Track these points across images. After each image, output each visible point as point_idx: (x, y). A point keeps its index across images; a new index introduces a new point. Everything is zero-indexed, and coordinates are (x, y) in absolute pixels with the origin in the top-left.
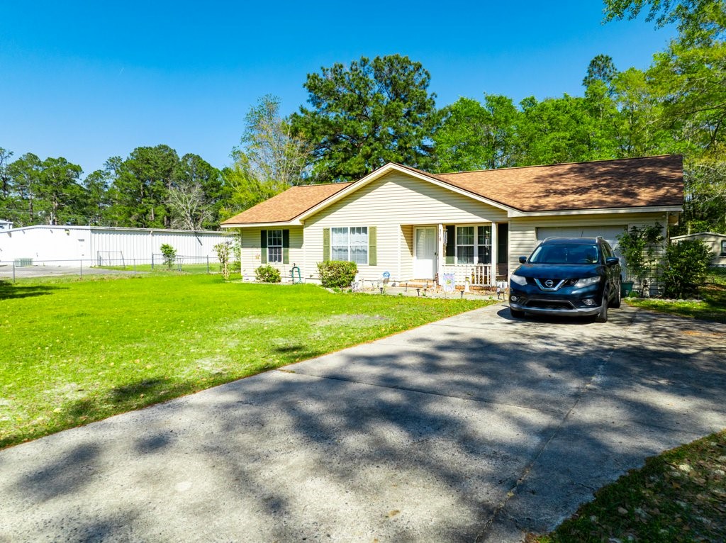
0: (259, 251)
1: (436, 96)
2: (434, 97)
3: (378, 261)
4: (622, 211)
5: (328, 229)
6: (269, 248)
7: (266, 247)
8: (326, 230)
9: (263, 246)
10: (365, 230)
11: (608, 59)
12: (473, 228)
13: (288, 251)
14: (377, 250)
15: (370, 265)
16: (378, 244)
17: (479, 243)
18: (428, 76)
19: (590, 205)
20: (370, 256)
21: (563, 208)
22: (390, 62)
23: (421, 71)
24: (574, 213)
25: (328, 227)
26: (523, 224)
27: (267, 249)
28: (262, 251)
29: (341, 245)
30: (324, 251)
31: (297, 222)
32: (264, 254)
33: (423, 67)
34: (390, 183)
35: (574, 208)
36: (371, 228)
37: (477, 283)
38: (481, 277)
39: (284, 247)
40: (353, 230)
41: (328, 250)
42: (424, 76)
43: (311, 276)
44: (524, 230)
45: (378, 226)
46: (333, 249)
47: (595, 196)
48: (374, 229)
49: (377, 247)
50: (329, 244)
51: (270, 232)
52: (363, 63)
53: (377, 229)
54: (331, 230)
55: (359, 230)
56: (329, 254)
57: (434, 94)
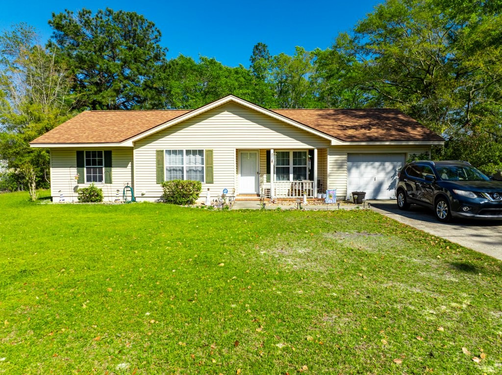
0: (74, 171)
1: (168, 51)
2: (166, 51)
3: (214, 180)
5: (162, 151)
6: (87, 168)
7: (83, 167)
8: (160, 153)
9: (80, 165)
10: (201, 152)
11: (264, 46)
12: (289, 153)
13: (111, 170)
14: (214, 170)
15: (206, 183)
16: (214, 164)
17: (294, 165)
18: (160, 33)
20: (207, 176)
21: (369, 140)
22: (131, 17)
23: (153, 29)
25: (162, 149)
26: (338, 150)
27: (85, 169)
28: (78, 172)
29: (174, 165)
30: (157, 171)
31: (129, 144)
32: (81, 174)
33: (155, 26)
34: (226, 113)
36: (207, 151)
37: (296, 195)
38: (299, 190)
39: (106, 166)
40: (188, 152)
41: (162, 171)
42: (156, 33)
43: (143, 194)
44: (337, 154)
45: (214, 149)
46: (167, 169)
48: (210, 152)
49: (214, 167)
50: (163, 165)
51: (88, 153)
52: (108, 13)
53: (214, 152)
54: (165, 152)
55: (194, 152)
56: (163, 174)
57: (166, 48)
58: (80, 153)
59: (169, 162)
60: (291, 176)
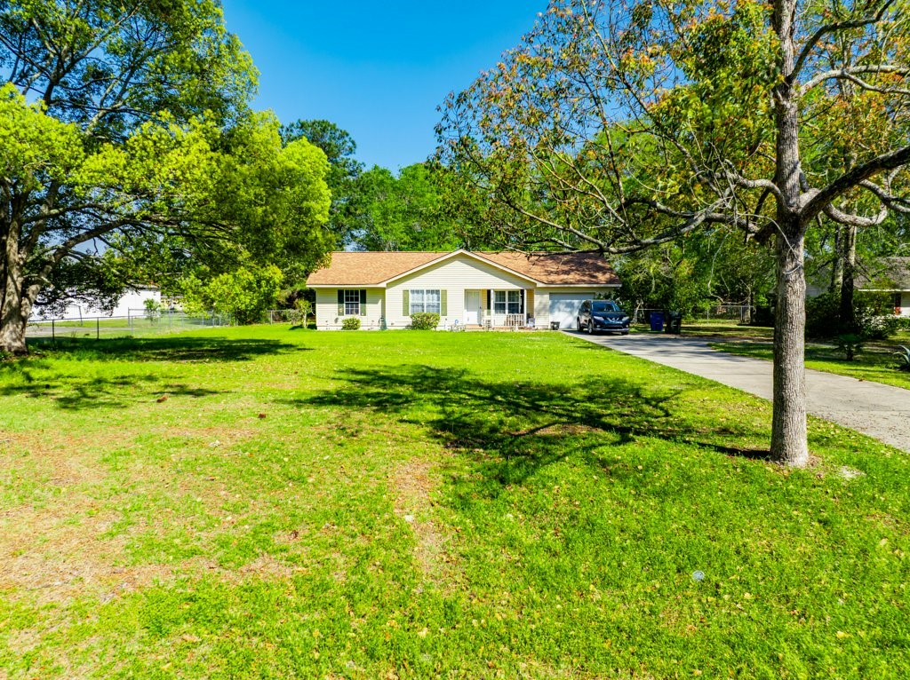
0: (336, 306)
3: (448, 313)
4: (595, 286)
5: (408, 291)
6: (346, 303)
7: (343, 303)
8: (406, 292)
9: (340, 302)
10: (437, 292)
12: (505, 292)
13: (365, 306)
14: (448, 305)
15: (442, 315)
16: (447, 302)
17: (509, 301)
19: (579, 282)
20: (442, 310)
21: (566, 283)
24: (572, 286)
25: (408, 289)
26: (542, 291)
27: (344, 305)
28: (339, 306)
29: (416, 302)
30: (404, 305)
31: (383, 285)
32: (341, 308)
34: (457, 262)
35: (571, 283)
36: (442, 291)
37: (510, 325)
38: (512, 322)
39: (361, 302)
40: (428, 292)
41: (408, 306)
43: (392, 324)
44: (542, 294)
45: (448, 289)
46: (411, 305)
47: (572, 277)
48: (445, 292)
50: (408, 301)
51: (347, 292)
53: (448, 291)
54: (410, 291)
55: (433, 292)
58: (340, 292)
59: (412, 299)
60: (507, 311)
